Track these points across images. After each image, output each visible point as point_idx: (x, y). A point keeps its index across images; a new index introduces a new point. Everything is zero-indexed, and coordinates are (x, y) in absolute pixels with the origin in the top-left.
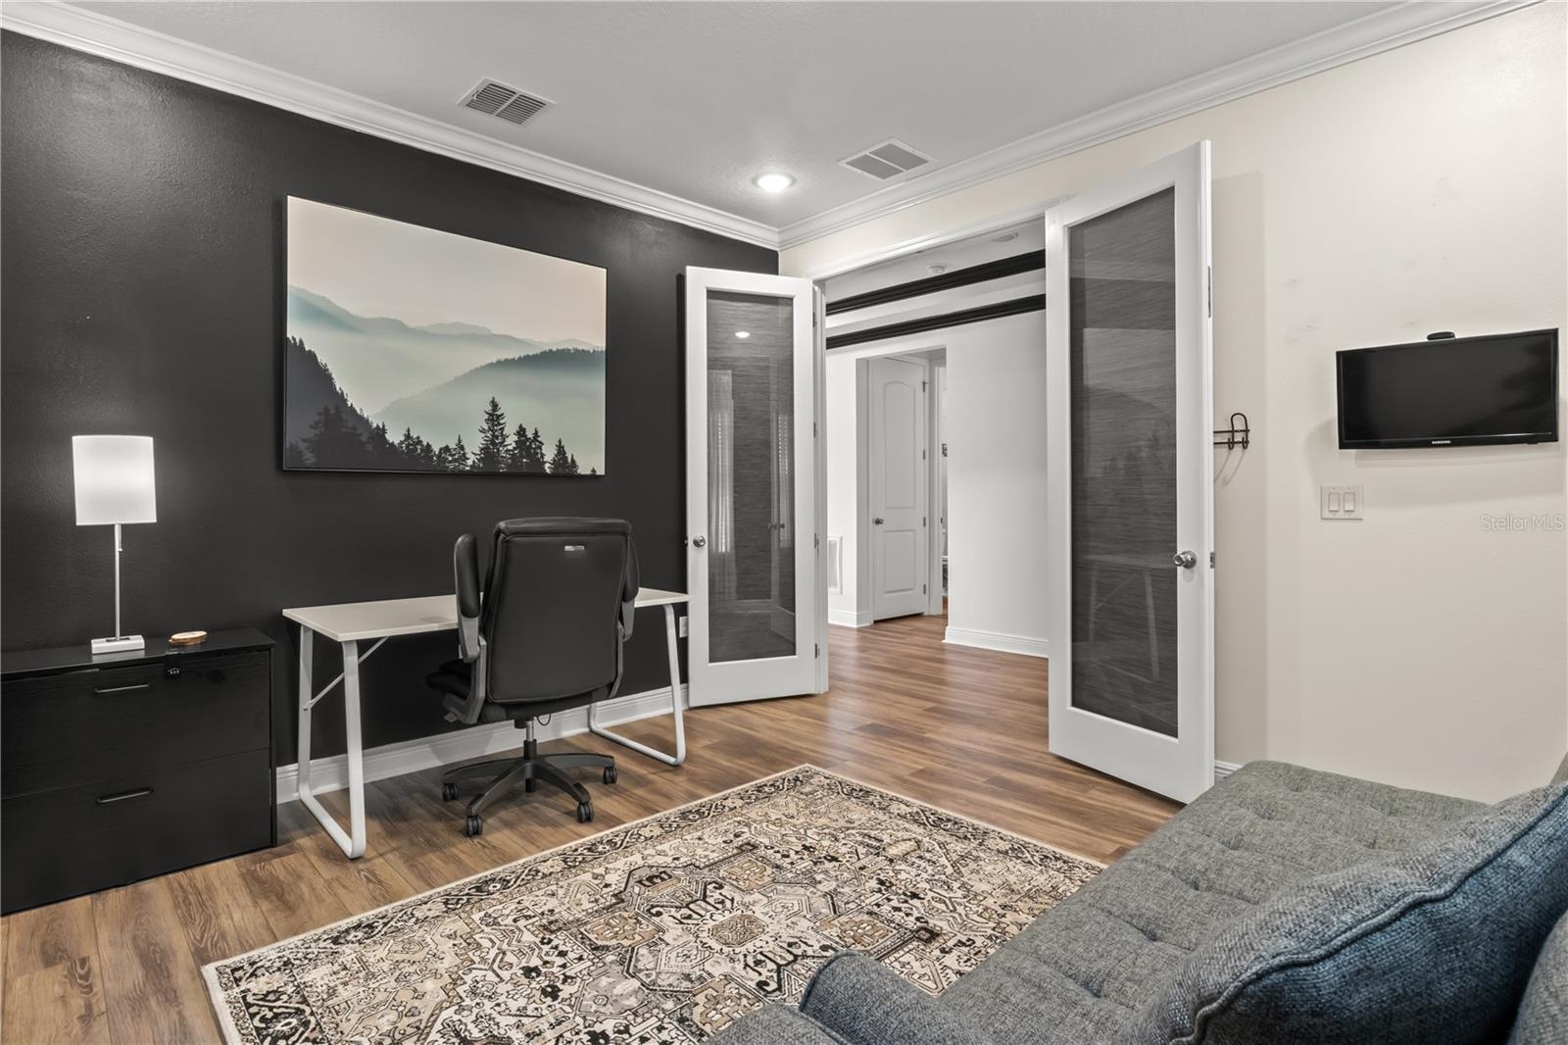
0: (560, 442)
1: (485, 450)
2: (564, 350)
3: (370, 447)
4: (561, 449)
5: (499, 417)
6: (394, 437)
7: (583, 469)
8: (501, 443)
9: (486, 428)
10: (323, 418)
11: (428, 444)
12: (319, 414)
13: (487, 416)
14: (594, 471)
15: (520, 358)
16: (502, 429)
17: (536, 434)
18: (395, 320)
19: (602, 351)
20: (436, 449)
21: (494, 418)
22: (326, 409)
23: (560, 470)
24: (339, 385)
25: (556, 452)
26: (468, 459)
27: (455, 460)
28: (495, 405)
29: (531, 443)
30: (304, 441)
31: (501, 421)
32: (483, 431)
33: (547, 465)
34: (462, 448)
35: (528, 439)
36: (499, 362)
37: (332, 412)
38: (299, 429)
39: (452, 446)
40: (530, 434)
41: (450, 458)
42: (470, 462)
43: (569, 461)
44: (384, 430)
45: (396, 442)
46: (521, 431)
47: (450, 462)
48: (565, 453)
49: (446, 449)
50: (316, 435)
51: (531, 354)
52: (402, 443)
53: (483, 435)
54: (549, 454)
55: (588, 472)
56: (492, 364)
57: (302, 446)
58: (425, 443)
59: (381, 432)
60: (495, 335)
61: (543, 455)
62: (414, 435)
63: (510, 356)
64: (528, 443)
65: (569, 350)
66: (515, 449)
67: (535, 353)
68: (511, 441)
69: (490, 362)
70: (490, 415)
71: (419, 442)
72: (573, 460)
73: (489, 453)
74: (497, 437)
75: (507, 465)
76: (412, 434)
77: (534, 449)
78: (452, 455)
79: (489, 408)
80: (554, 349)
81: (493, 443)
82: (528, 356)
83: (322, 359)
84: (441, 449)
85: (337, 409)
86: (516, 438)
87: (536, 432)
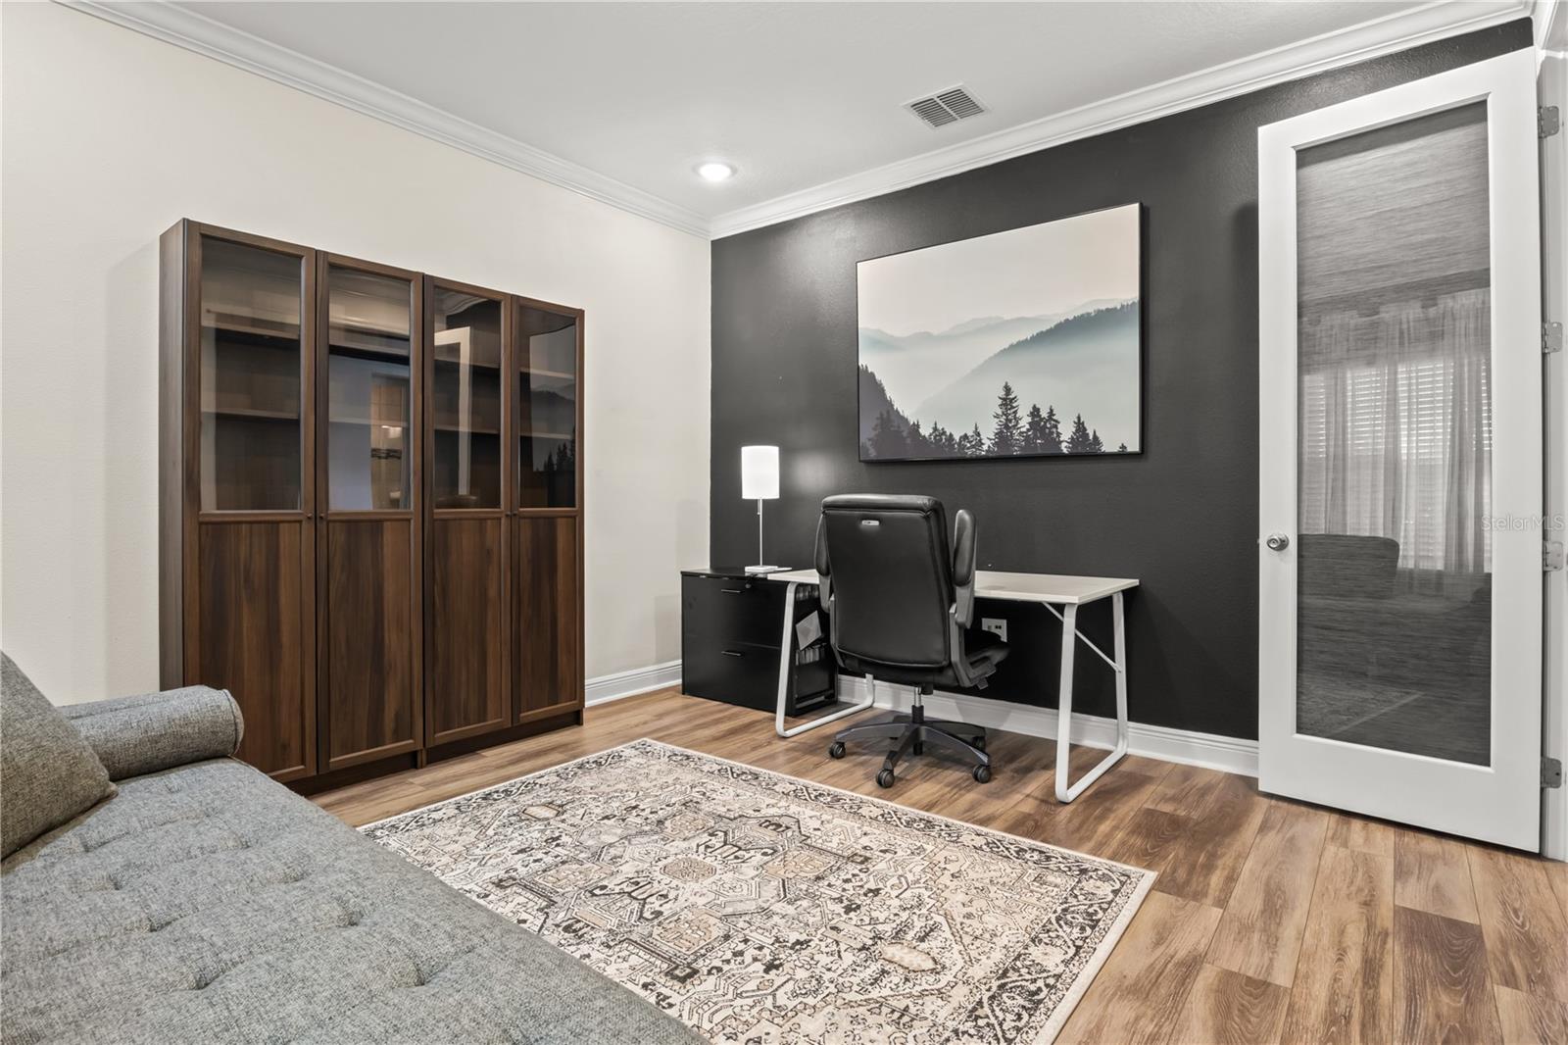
0: (1079, 418)
1: (999, 434)
2: (1082, 315)
3: (909, 441)
4: (1080, 426)
5: (1011, 400)
6: (926, 431)
7: (1109, 446)
8: (1014, 426)
9: (1000, 413)
10: (879, 421)
11: (951, 434)
12: (878, 419)
13: (1000, 402)
14: (1123, 447)
15: (1033, 338)
16: (1015, 412)
17: (1051, 413)
18: (925, 333)
19: (1134, 303)
20: (957, 438)
21: (1008, 401)
22: (882, 415)
23: (1080, 450)
24: (889, 394)
25: (1074, 430)
26: (983, 444)
27: (973, 446)
28: (1008, 390)
29: (1045, 423)
30: (869, 440)
31: (1014, 405)
32: (997, 416)
33: (1064, 445)
34: (978, 434)
35: (1042, 419)
36: (1012, 347)
37: (885, 416)
38: (867, 432)
39: (970, 434)
40: (1044, 414)
41: (969, 445)
42: (985, 447)
43: (1091, 437)
44: (918, 426)
45: (927, 435)
46: (1035, 413)
47: (968, 448)
48: (1085, 429)
49: (965, 437)
50: (876, 435)
51: (1044, 330)
52: (931, 435)
53: (997, 420)
54: (1066, 431)
55: (1116, 449)
56: (1005, 349)
57: (869, 444)
58: (948, 434)
59: (917, 426)
60: (1007, 321)
61: (1059, 434)
62: (940, 427)
63: (1023, 338)
64: (1042, 424)
65: (1089, 314)
66: (1028, 430)
67: (1049, 327)
68: (1025, 423)
69: (1002, 348)
70: (1004, 399)
71: (944, 433)
72: (1095, 437)
73: (1002, 437)
74: (1010, 421)
75: (1021, 447)
76: (938, 427)
77: (1050, 429)
78: (970, 442)
79: (1002, 394)
80: (1071, 318)
81: (1006, 426)
82: (1042, 332)
83: (878, 377)
84: (961, 437)
85: (888, 412)
86: (1029, 419)
87: (1052, 410)
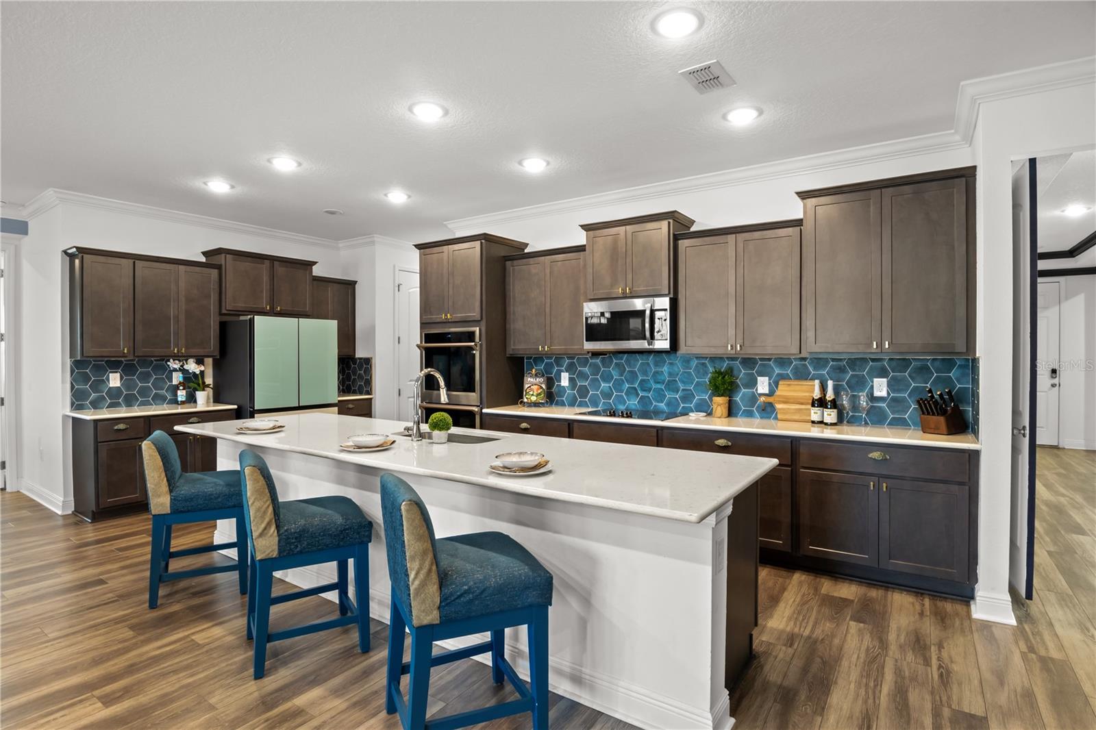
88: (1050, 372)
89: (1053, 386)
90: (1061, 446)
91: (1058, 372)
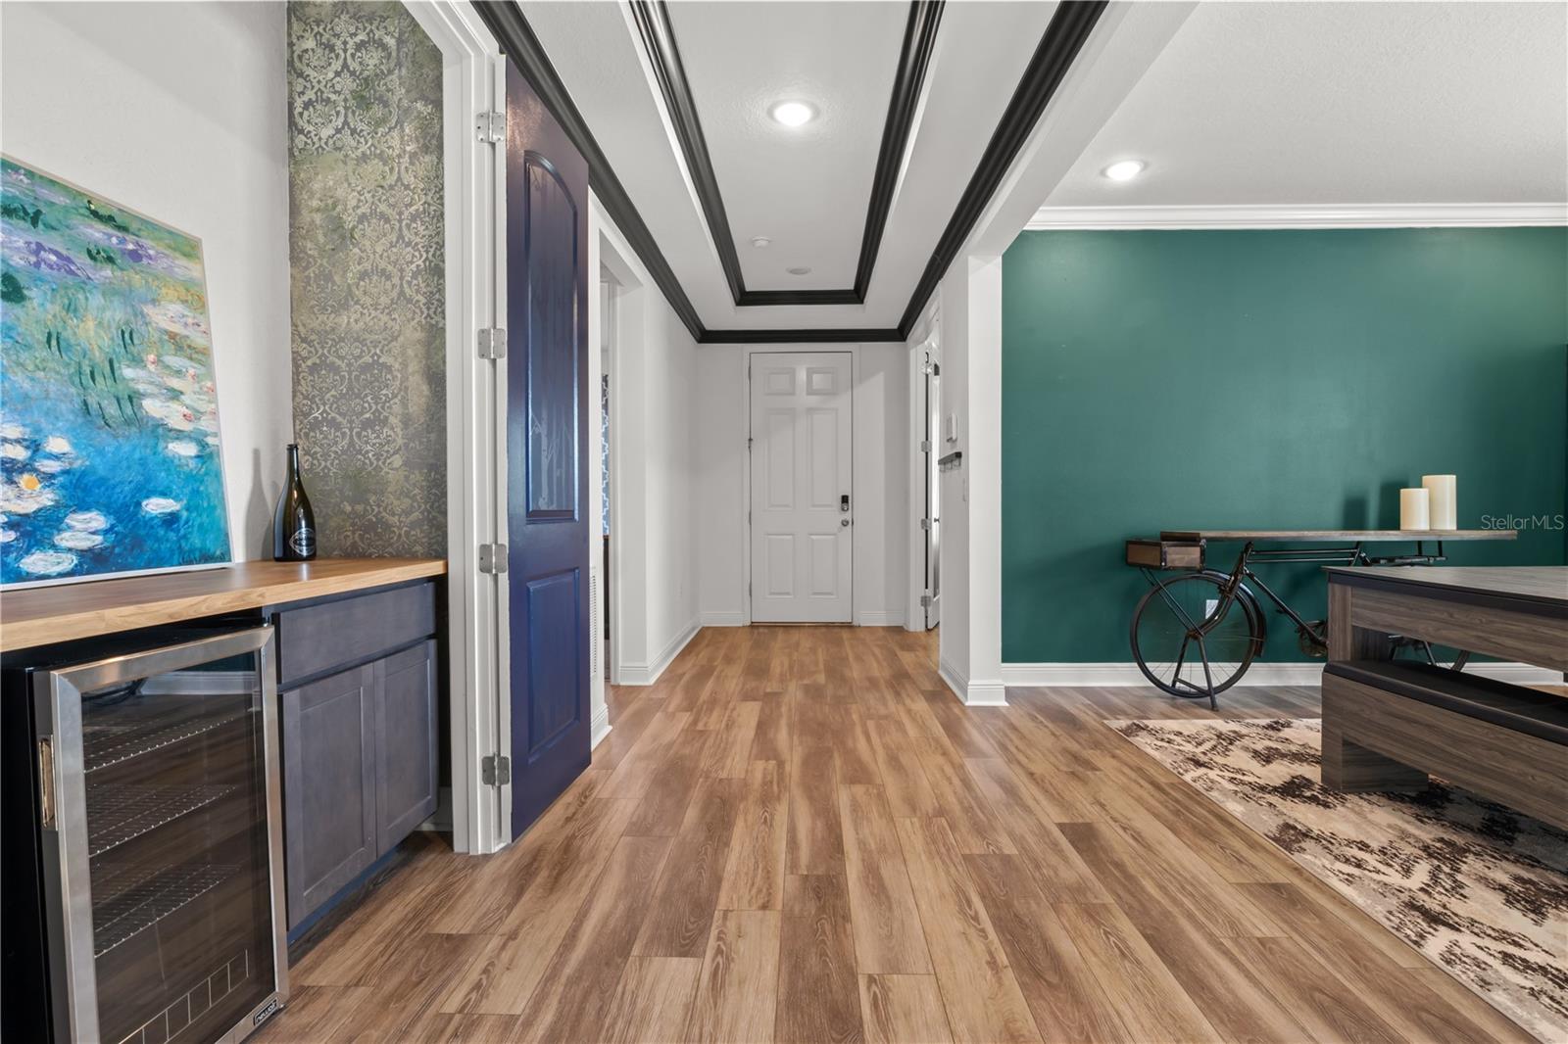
88: (840, 500)
89: (845, 523)
90: (855, 624)
91: (850, 498)
